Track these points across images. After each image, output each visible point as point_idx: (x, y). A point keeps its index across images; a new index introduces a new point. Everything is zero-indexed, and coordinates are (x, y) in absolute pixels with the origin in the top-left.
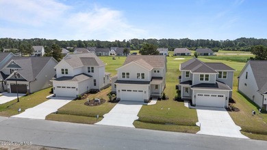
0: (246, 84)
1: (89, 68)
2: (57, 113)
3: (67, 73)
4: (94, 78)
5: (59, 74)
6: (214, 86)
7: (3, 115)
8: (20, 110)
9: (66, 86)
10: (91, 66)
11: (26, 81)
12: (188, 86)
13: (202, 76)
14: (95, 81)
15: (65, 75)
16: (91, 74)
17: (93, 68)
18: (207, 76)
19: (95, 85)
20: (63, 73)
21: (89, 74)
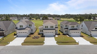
0: (82, 29)
1: (29, 25)
2: (24, 43)
3: (22, 27)
4: (32, 28)
5: (19, 27)
6: (76, 29)
7: (1, 45)
8: (8, 43)
9: (25, 32)
10: (30, 24)
11: (4, 31)
12: (67, 30)
13: (72, 26)
14: (32, 30)
15: (21, 28)
16: (30, 27)
17: (31, 25)
18: (74, 26)
19: (32, 31)
20: (20, 27)
21: (29, 27)
